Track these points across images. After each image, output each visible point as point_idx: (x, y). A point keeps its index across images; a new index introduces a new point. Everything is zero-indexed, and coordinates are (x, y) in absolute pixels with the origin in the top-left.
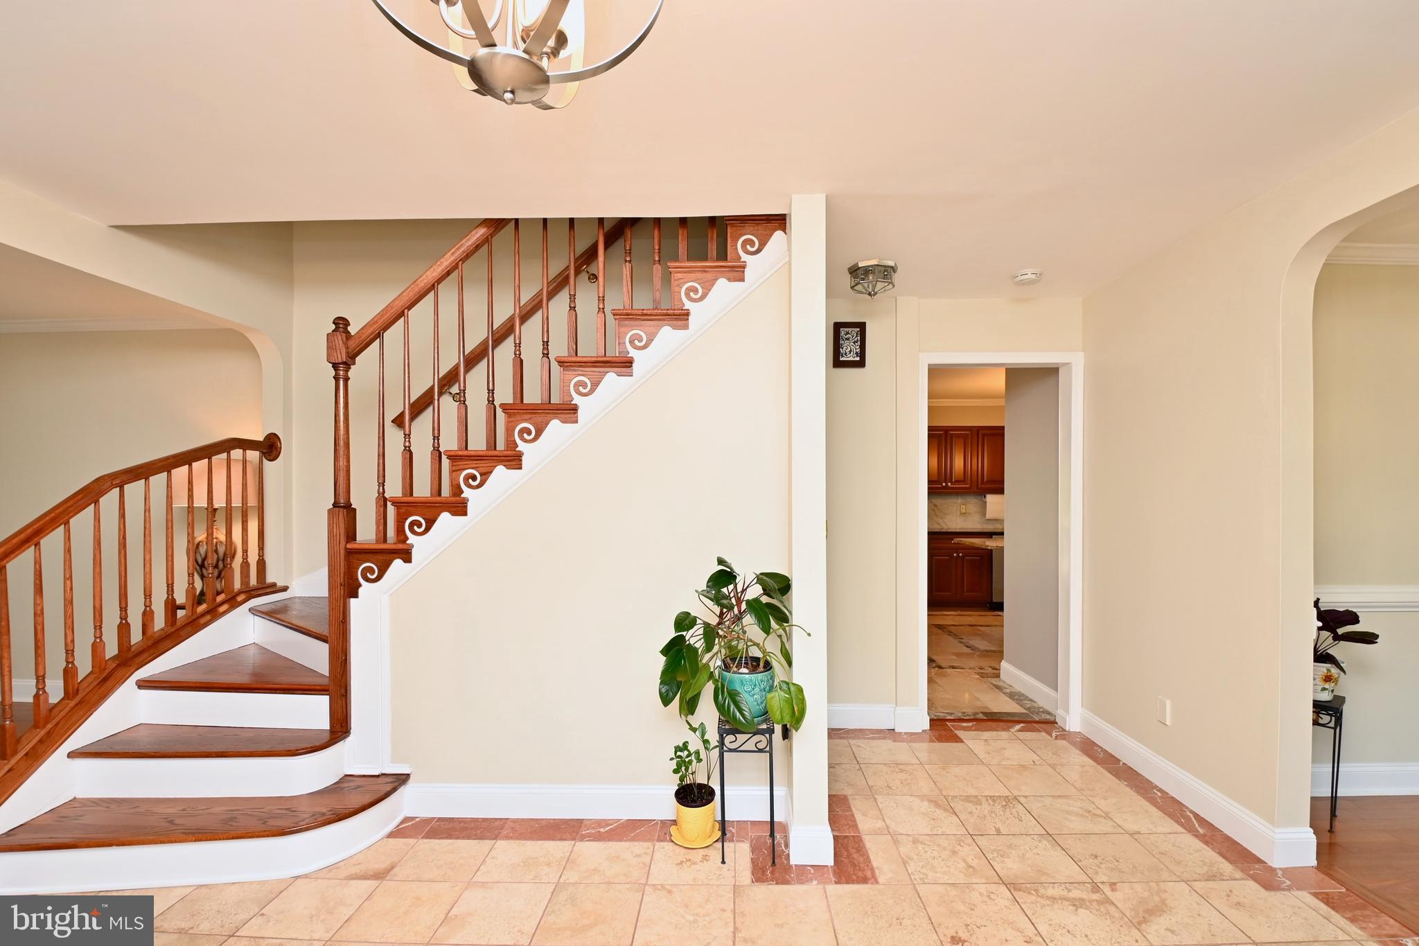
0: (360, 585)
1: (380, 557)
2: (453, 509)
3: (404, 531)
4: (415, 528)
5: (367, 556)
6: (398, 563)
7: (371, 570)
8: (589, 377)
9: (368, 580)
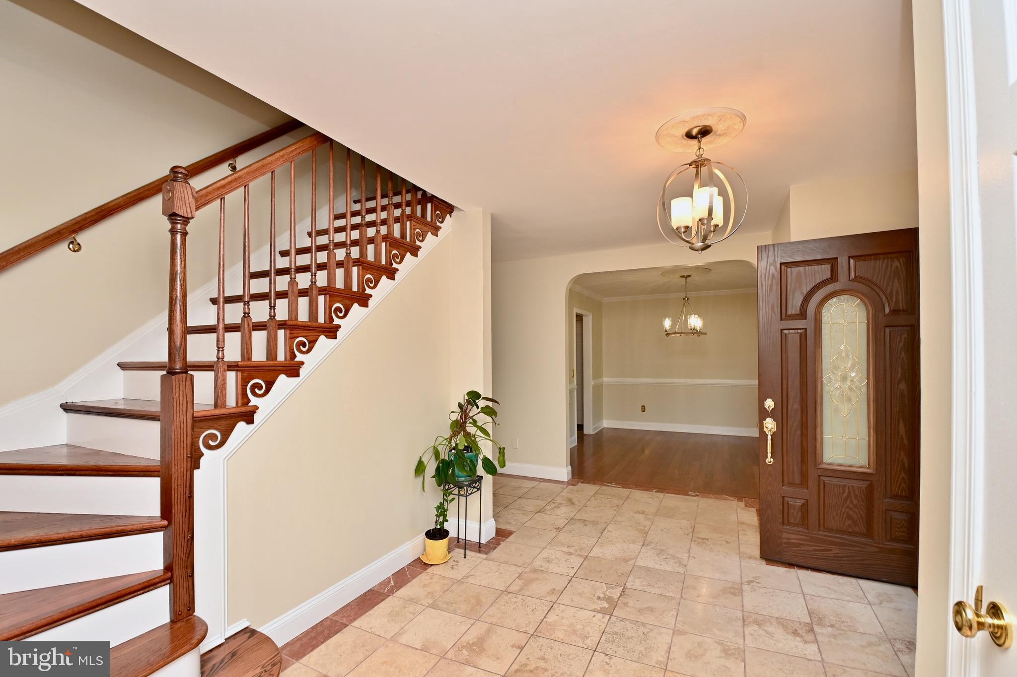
0: (202, 455)
1: (224, 423)
2: (289, 372)
3: (246, 394)
4: (257, 390)
5: (210, 423)
6: (241, 426)
7: (213, 437)
8: (374, 276)
9: (210, 448)
